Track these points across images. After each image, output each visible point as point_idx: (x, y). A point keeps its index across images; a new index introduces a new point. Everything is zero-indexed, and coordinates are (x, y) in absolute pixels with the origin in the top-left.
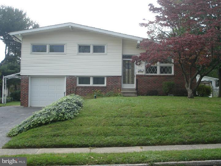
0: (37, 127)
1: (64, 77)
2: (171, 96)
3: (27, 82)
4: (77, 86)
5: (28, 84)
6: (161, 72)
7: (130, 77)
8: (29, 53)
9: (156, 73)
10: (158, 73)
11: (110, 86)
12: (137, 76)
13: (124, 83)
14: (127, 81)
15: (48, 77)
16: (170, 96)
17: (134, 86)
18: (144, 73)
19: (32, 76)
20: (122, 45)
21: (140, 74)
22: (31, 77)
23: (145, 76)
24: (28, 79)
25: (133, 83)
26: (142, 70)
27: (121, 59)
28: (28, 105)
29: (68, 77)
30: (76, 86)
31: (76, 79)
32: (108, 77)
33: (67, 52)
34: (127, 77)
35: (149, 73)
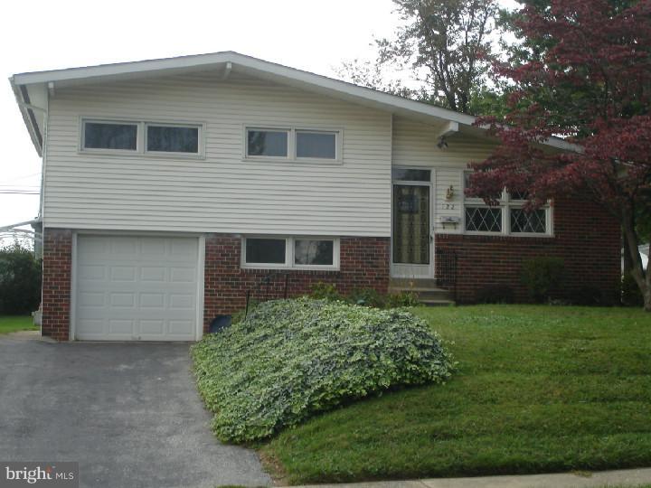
0: (334, 408)
1: (198, 238)
2: (558, 304)
3: (67, 255)
4: (242, 267)
5: (70, 259)
6: (514, 228)
7: (417, 241)
8: (75, 149)
9: (499, 230)
10: (505, 230)
11: (352, 270)
12: (439, 238)
13: (398, 260)
14: (405, 254)
15: (139, 237)
16: (553, 304)
17: (429, 272)
18: (460, 230)
19: (80, 232)
20: (393, 134)
21: (450, 231)
22: (79, 235)
23: (463, 237)
24: (70, 242)
25: (425, 261)
26: (456, 220)
27: (389, 182)
28: (67, 335)
29: (211, 236)
30: (238, 267)
31: (240, 244)
32: (347, 241)
33: (208, 150)
34: (405, 242)
35: (474, 230)
